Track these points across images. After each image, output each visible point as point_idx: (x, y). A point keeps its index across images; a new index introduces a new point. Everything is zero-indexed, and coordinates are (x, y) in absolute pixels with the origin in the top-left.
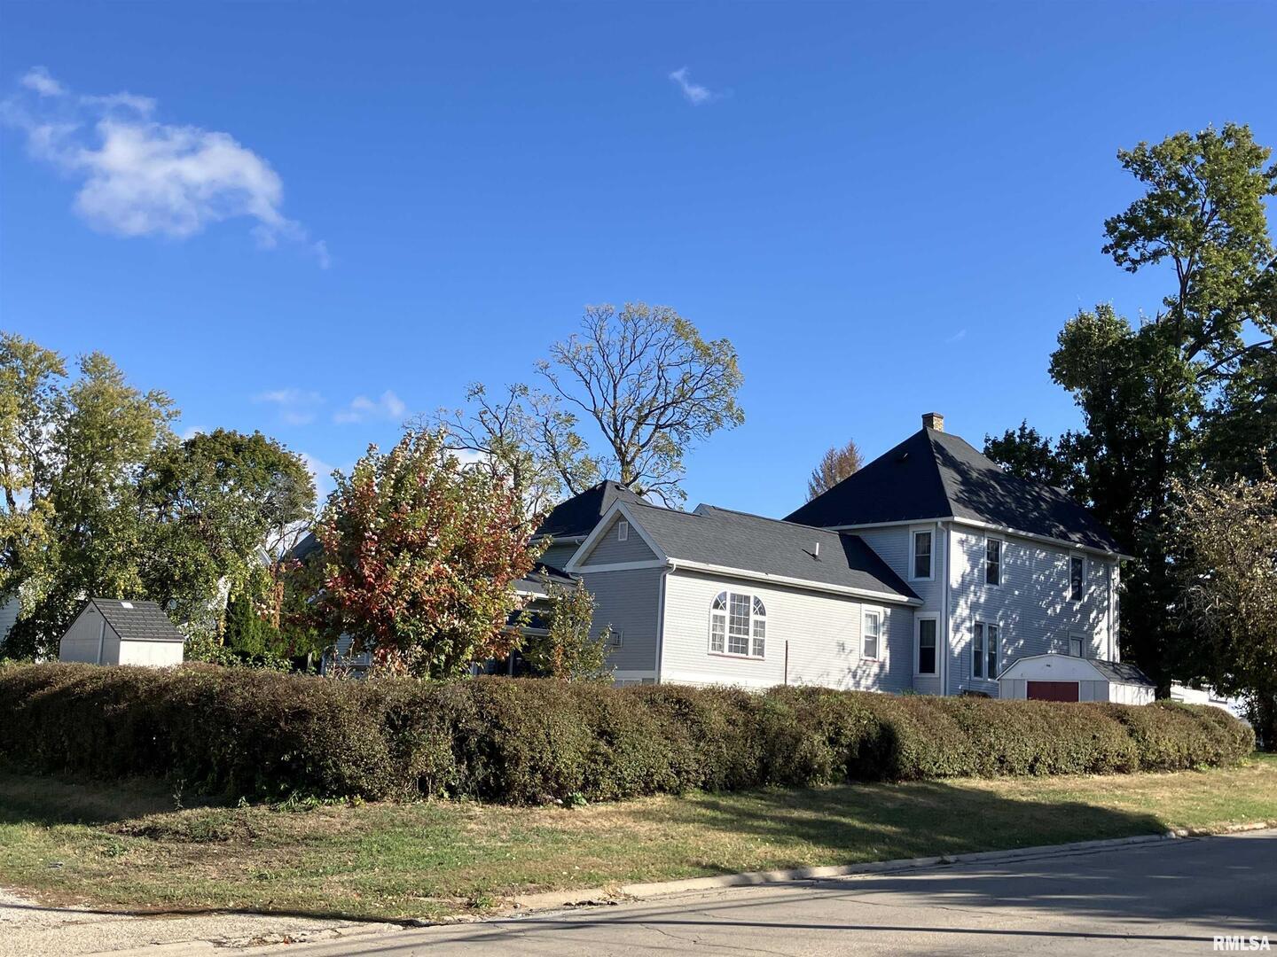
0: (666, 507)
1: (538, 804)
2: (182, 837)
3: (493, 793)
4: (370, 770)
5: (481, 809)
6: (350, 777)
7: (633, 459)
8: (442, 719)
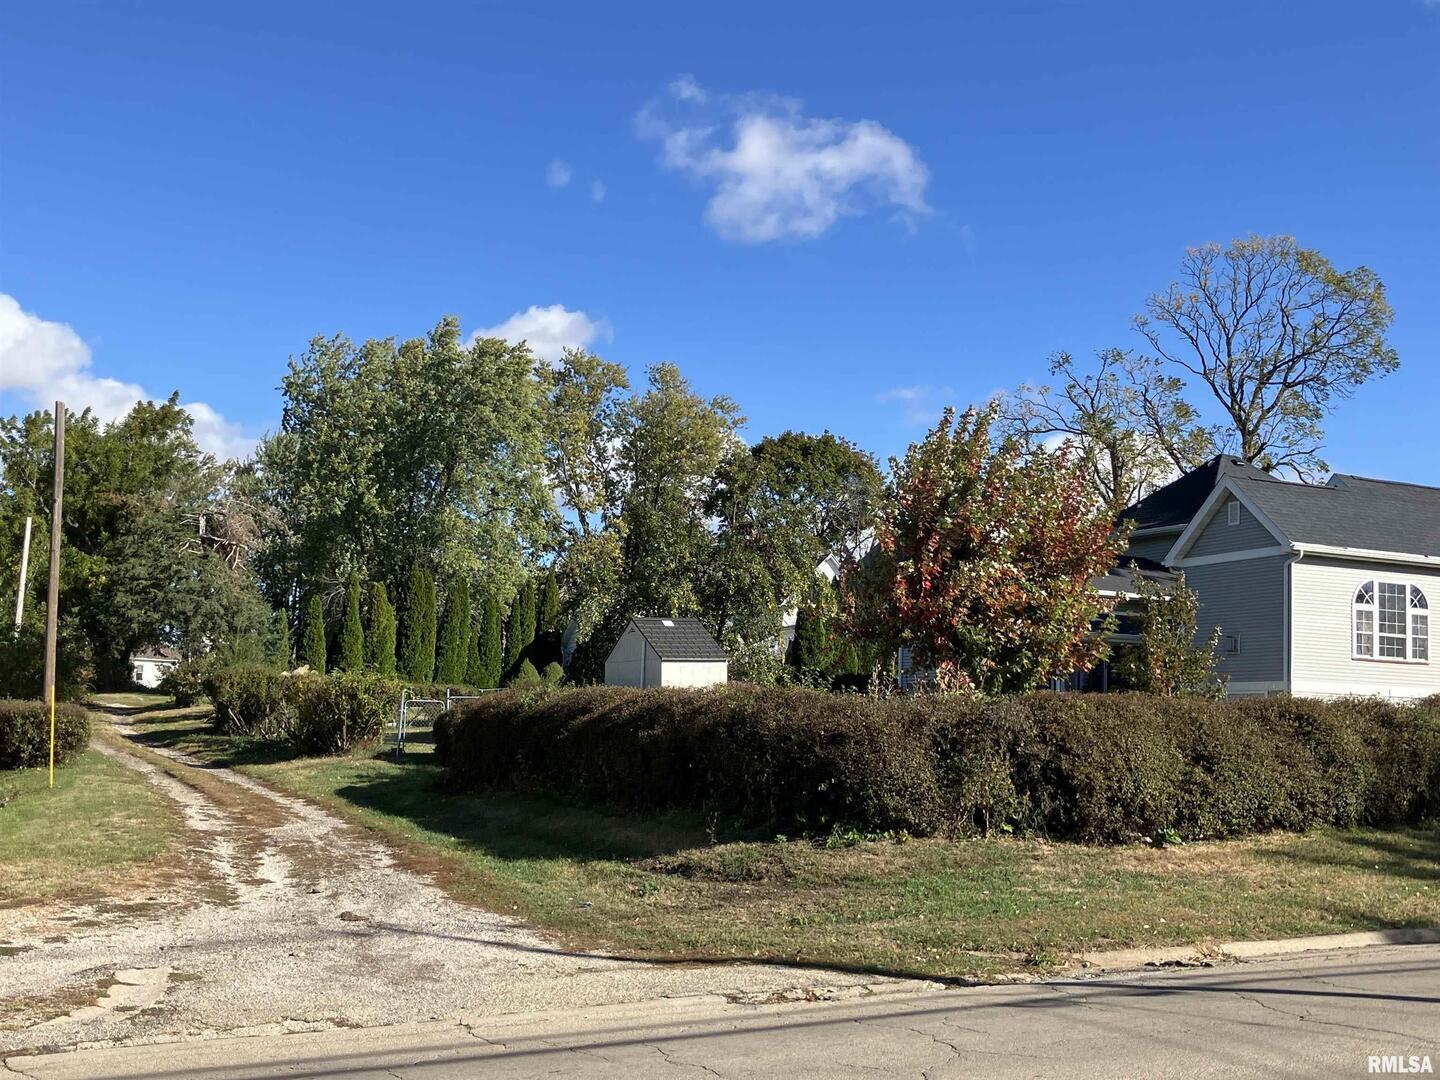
0: (1302, 482)
1: (1120, 843)
2: (715, 876)
3: (1065, 828)
4: (916, 801)
5: (1050, 848)
6: (895, 809)
7: (1257, 427)
8: (996, 742)
